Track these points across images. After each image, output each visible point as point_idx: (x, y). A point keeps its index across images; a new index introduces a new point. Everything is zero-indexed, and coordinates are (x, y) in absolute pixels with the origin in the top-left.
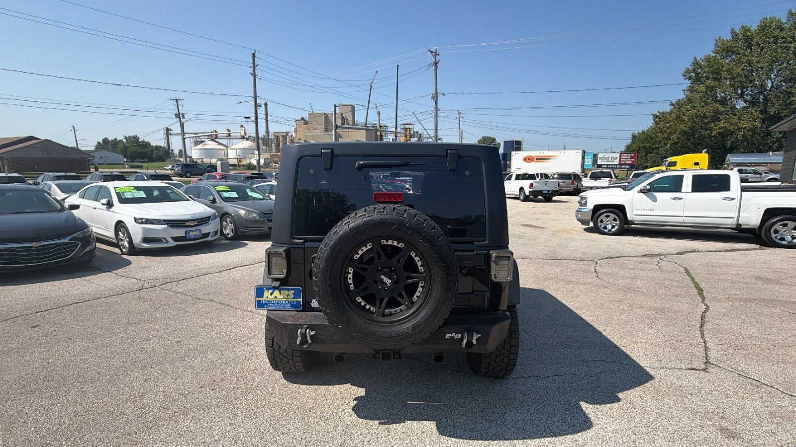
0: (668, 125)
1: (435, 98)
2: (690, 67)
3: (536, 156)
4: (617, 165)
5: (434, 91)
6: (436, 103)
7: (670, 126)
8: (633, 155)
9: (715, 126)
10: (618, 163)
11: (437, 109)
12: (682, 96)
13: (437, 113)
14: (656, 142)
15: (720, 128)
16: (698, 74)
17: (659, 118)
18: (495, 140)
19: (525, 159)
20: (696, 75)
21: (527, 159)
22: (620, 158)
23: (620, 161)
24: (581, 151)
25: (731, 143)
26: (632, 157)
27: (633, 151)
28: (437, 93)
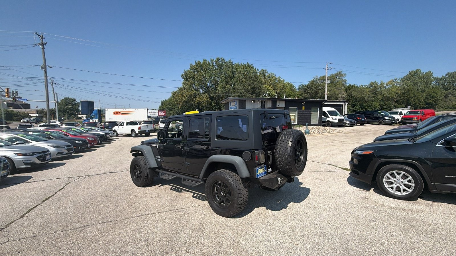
0: (178, 98)
1: (45, 68)
2: (184, 74)
3: (121, 112)
4: (157, 116)
5: (43, 63)
6: (46, 72)
7: (179, 99)
8: (164, 111)
9: (196, 99)
10: (158, 115)
11: (47, 77)
12: (181, 86)
13: (47, 80)
14: (173, 105)
15: (198, 101)
16: (187, 77)
17: (174, 94)
18: (75, 100)
19: (115, 113)
20: (186, 77)
21: (116, 113)
22: (159, 113)
23: (159, 114)
24: (147, 109)
25: (202, 107)
26: (164, 112)
27: (163, 110)
28: (45, 65)
